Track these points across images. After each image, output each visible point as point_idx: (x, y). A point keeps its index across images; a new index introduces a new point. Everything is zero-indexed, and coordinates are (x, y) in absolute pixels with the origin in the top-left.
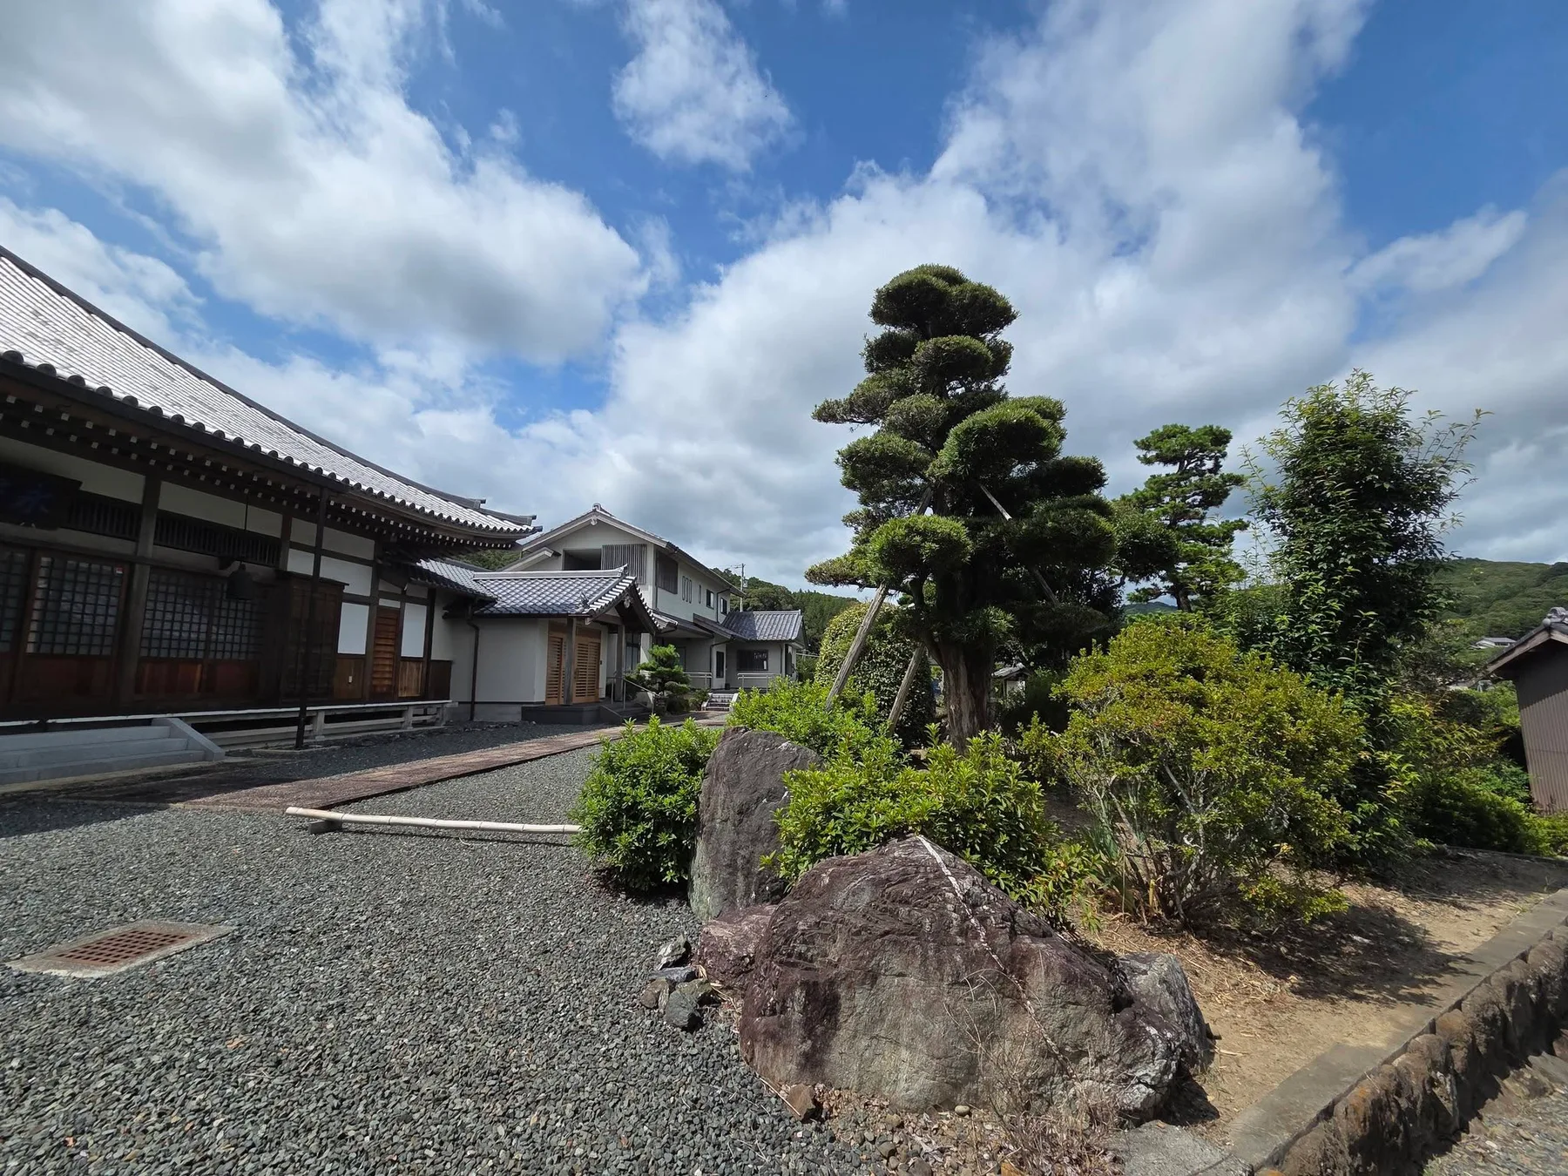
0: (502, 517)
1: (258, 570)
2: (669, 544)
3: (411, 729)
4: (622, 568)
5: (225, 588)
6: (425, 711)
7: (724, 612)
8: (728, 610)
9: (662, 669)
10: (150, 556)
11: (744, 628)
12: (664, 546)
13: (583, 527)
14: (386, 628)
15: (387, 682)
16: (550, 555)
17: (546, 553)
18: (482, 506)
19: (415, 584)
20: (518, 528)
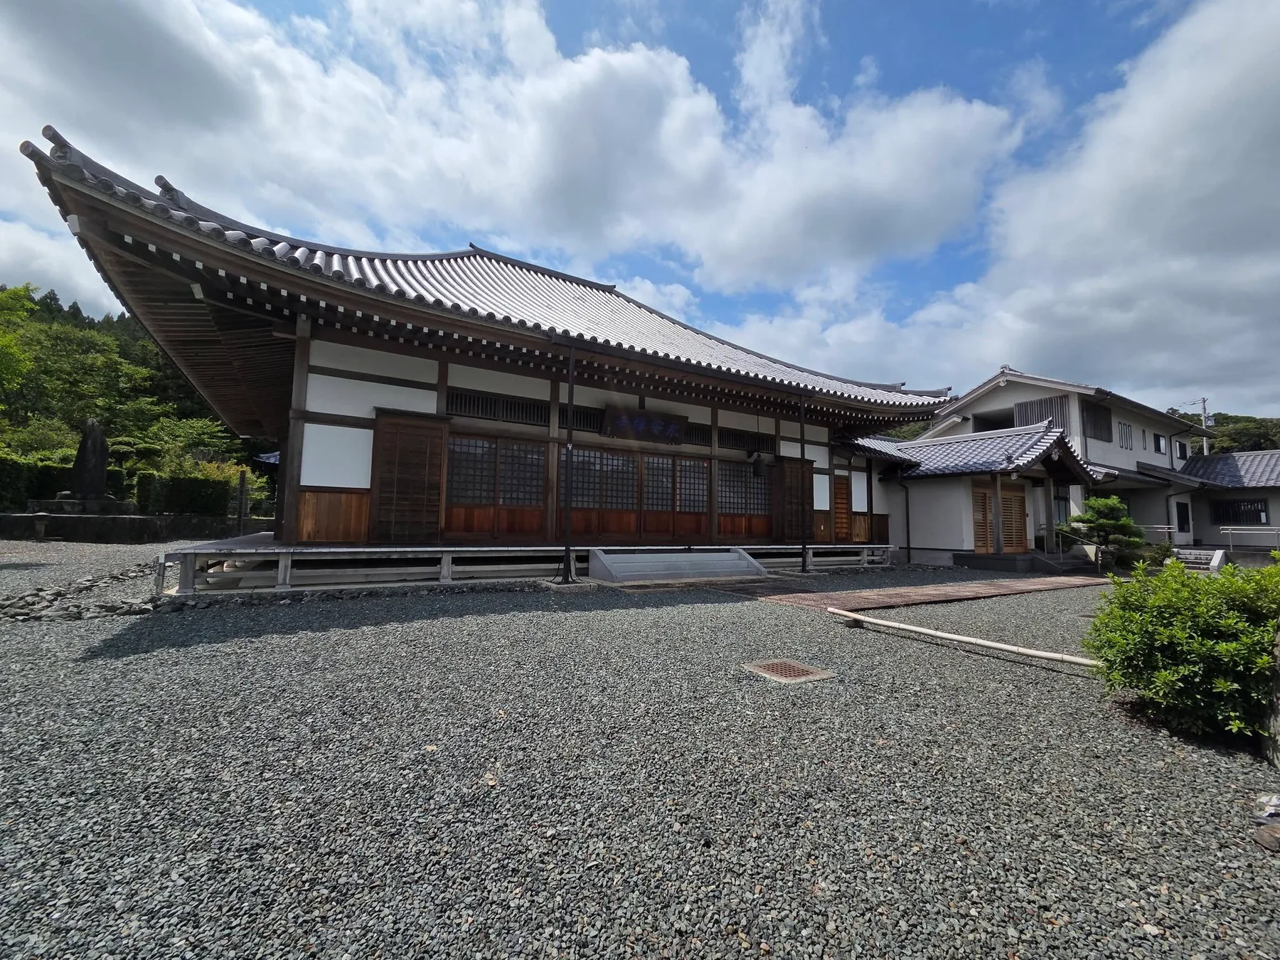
0: (920, 394)
1: (766, 457)
2: (1099, 391)
3: (866, 565)
4: (1046, 422)
5: (752, 470)
6: (873, 552)
7: (1183, 456)
8: (1189, 454)
9: (1102, 521)
10: (717, 454)
11: (1218, 474)
12: (1092, 393)
13: (992, 390)
14: (841, 490)
15: (845, 530)
16: (960, 420)
17: (955, 419)
18: (903, 388)
19: (859, 456)
20: (937, 400)
